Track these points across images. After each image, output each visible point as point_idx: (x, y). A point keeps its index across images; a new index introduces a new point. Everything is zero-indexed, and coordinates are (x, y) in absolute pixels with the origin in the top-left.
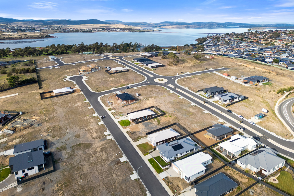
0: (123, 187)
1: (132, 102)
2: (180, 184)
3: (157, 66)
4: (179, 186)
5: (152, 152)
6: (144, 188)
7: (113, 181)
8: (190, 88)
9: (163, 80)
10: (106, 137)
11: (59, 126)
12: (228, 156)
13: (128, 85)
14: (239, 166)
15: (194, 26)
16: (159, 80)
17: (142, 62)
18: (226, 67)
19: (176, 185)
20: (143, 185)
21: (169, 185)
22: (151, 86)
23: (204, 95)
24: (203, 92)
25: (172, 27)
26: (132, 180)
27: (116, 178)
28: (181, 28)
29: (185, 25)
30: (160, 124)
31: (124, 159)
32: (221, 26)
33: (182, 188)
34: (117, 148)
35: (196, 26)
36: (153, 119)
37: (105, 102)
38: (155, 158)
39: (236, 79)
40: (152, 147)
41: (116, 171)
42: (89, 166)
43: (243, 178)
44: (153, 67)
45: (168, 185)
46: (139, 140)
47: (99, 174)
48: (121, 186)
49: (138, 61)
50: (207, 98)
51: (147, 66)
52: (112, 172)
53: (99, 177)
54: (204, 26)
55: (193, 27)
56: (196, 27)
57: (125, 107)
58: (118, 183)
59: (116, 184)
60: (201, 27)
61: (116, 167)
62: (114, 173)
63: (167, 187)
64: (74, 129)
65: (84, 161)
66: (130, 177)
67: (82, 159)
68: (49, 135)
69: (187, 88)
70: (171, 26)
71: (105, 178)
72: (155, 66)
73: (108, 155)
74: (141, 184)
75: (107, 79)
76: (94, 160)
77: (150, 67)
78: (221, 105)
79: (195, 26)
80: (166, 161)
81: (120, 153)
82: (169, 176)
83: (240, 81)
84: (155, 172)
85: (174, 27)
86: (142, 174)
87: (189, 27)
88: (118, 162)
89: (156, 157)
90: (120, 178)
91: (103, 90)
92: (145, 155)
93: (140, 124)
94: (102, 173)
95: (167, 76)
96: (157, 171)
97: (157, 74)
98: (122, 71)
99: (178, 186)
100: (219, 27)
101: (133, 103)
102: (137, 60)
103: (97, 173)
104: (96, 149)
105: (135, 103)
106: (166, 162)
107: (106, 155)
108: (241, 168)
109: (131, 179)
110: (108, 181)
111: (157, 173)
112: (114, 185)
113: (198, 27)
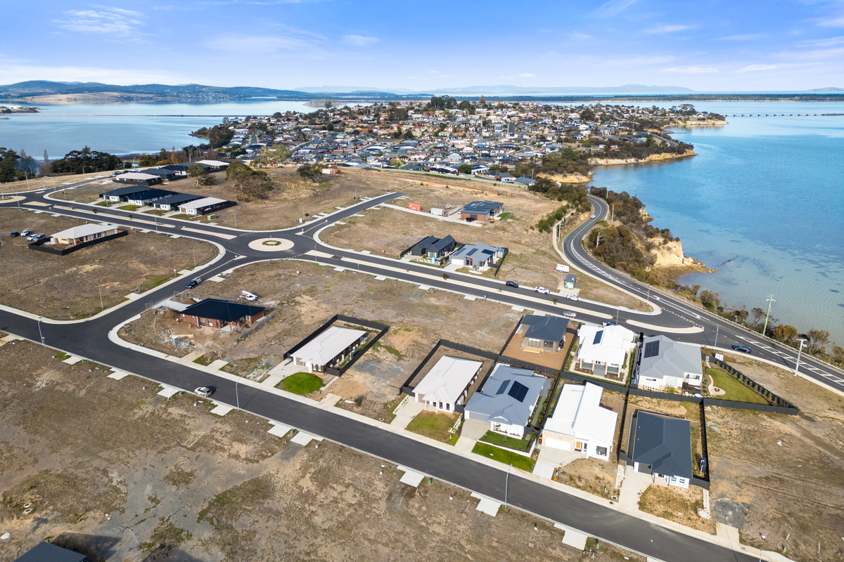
0: (495, 544)
1: (259, 320)
2: (597, 471)
3: (212, 206)
4: (601, 476)
5: (460, 428)
6: (540, 519)
7: (452, 544)
8: (373, 251)
9: (279, 243)
10: (288, 441)
11: (52, 472)
12: (612, 376)
13: (178, 275)
14: (647, 388)
15: (144, 96)
16: (264, 243)
17: (148, 201)
18: (392, 191)
19: (593, 479)
20: (529, 515)
21: (579, 484)
22: (261, 263)
23: (422, 261)
24: (413, 254)
25: (69, 100)
26: (495, 518)
27: (451, 533)
28: (102, 103)
29: (116, 94)
30: (403, 356)
31: (412, 477)
32: (228, 96)
33: (608, 478)
34: (361, 456)
35: (151, 96)
36: (370, 349)
37: (156, 344)
38: (484, 439)
39: (442, 215)
40: (447, 416)
41: (431, 516)
42: (334, 541)
43: (674, 406)
44: (202, 211)
45: (578, 487)
46: (394, 413)
47: (393, 548)
48: (485, 544)
49: (124, 198)
50: (439, 267)
51: (177, 209)
52: (423, 524)
53: (401, 556)
54: (177, 96)
55: (143, 99)
56: (151, 99)
57: (247, 339)
58: (469, 541)
59: (468, 547)
60: (169, 98)
61: (417, 505)
62: (428, 523)
63: (579, 490)
64: (132, 462)
65: (302, 537)
66: (483, 513)
67: (288, 535)
68: (41, 521)
69: (366, 253)
70: (64, 97)
71: (421, 549)
72: (208, 207)
73: (356, 488)
74: (523, 516)
75: (67, 271)
76: (331, 520)
77: (194, 213)
78: (480, 275)
79: (147, 95)
80: (518, 435)
81: (383, 466)
82: (557, 466)
83: (455, 218)
84: (521, 473)
85: (75, 100)
86: (497, 490)
87: (129, 99)
88: (409, 492)
89: (484, 436)
90: (462, 527)
91: (100, 310)
92: (453, 443)
93: (348, 371)
94: (397, 541)
95: (273, 229)
96: (520, 467)
97: (237, 228)
98: (103, 236)
99: (597, 478)
100: (223, 98)
101: (262, 324)
102: (121, 197)
103: (384, 551)
104: (301, 488)
105: (267, 321)
106: (520, 438)
107: (351, 489)
108: (652, 389)
109: (489, 517)
110: (440, 552)
111: (528, 473)
112: (466, 553)
113: (160, 99)
